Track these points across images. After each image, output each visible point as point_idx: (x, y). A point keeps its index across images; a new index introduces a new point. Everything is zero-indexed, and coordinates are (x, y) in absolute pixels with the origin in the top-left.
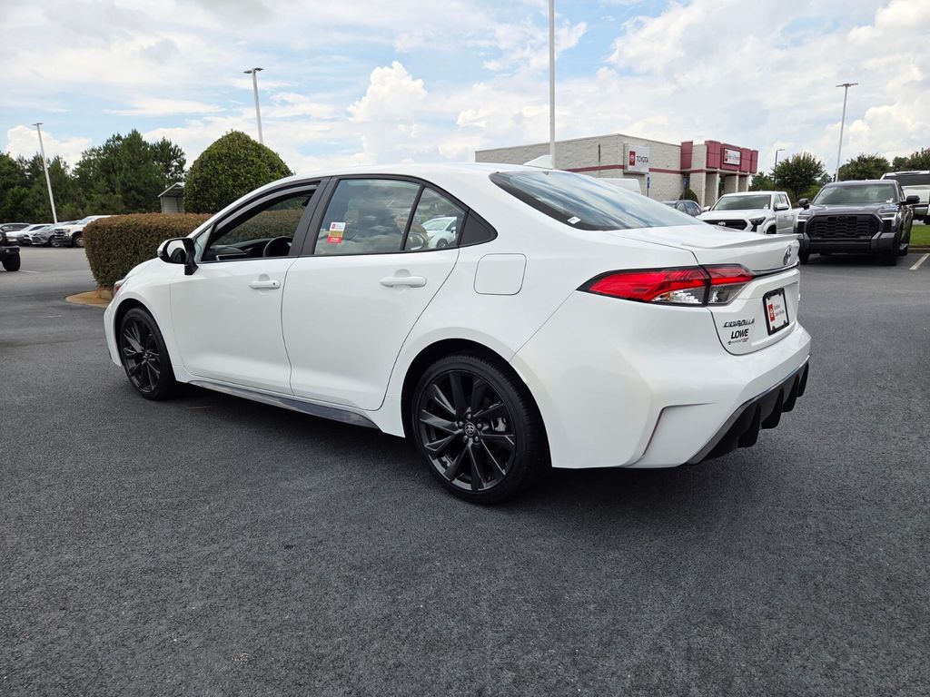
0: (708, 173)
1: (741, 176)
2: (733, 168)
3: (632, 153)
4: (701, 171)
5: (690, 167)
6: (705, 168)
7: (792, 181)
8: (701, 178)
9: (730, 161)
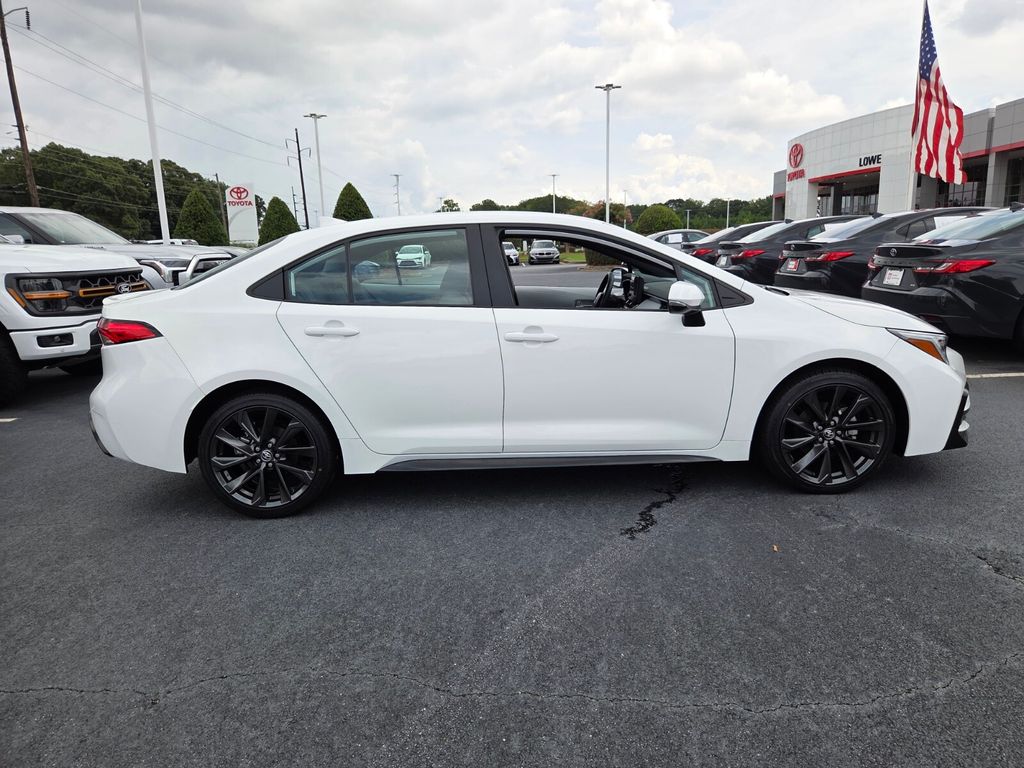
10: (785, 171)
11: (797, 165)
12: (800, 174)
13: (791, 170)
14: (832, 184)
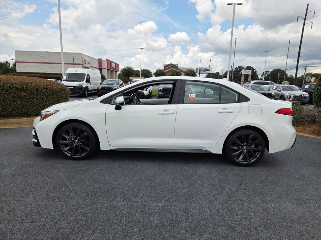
0: (108, 70)
1: (116, 71)
2: (114, 69)
3: (85, 60)
4: (105, 69)
5: (102, 67)
6: (107, 68)
7: (127, 74)
8: (106, 71)
9: (113, 67)
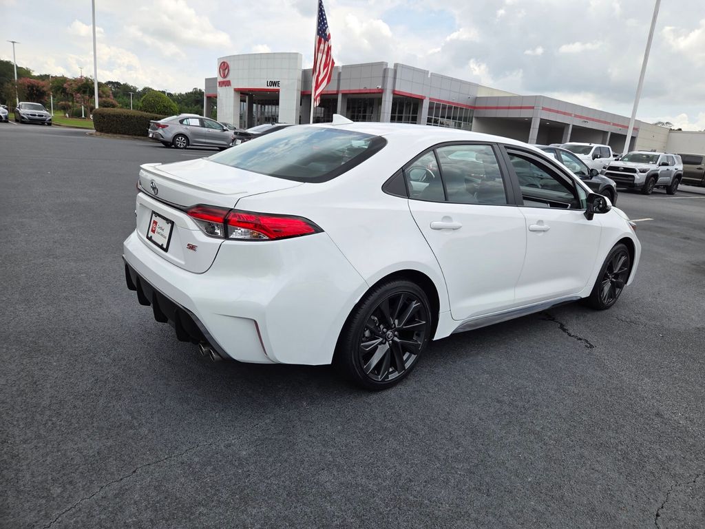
10: (216, 78)
11: (225, 77)
12: (227, 84)
13: (220, 79)
14: (247, 94)
